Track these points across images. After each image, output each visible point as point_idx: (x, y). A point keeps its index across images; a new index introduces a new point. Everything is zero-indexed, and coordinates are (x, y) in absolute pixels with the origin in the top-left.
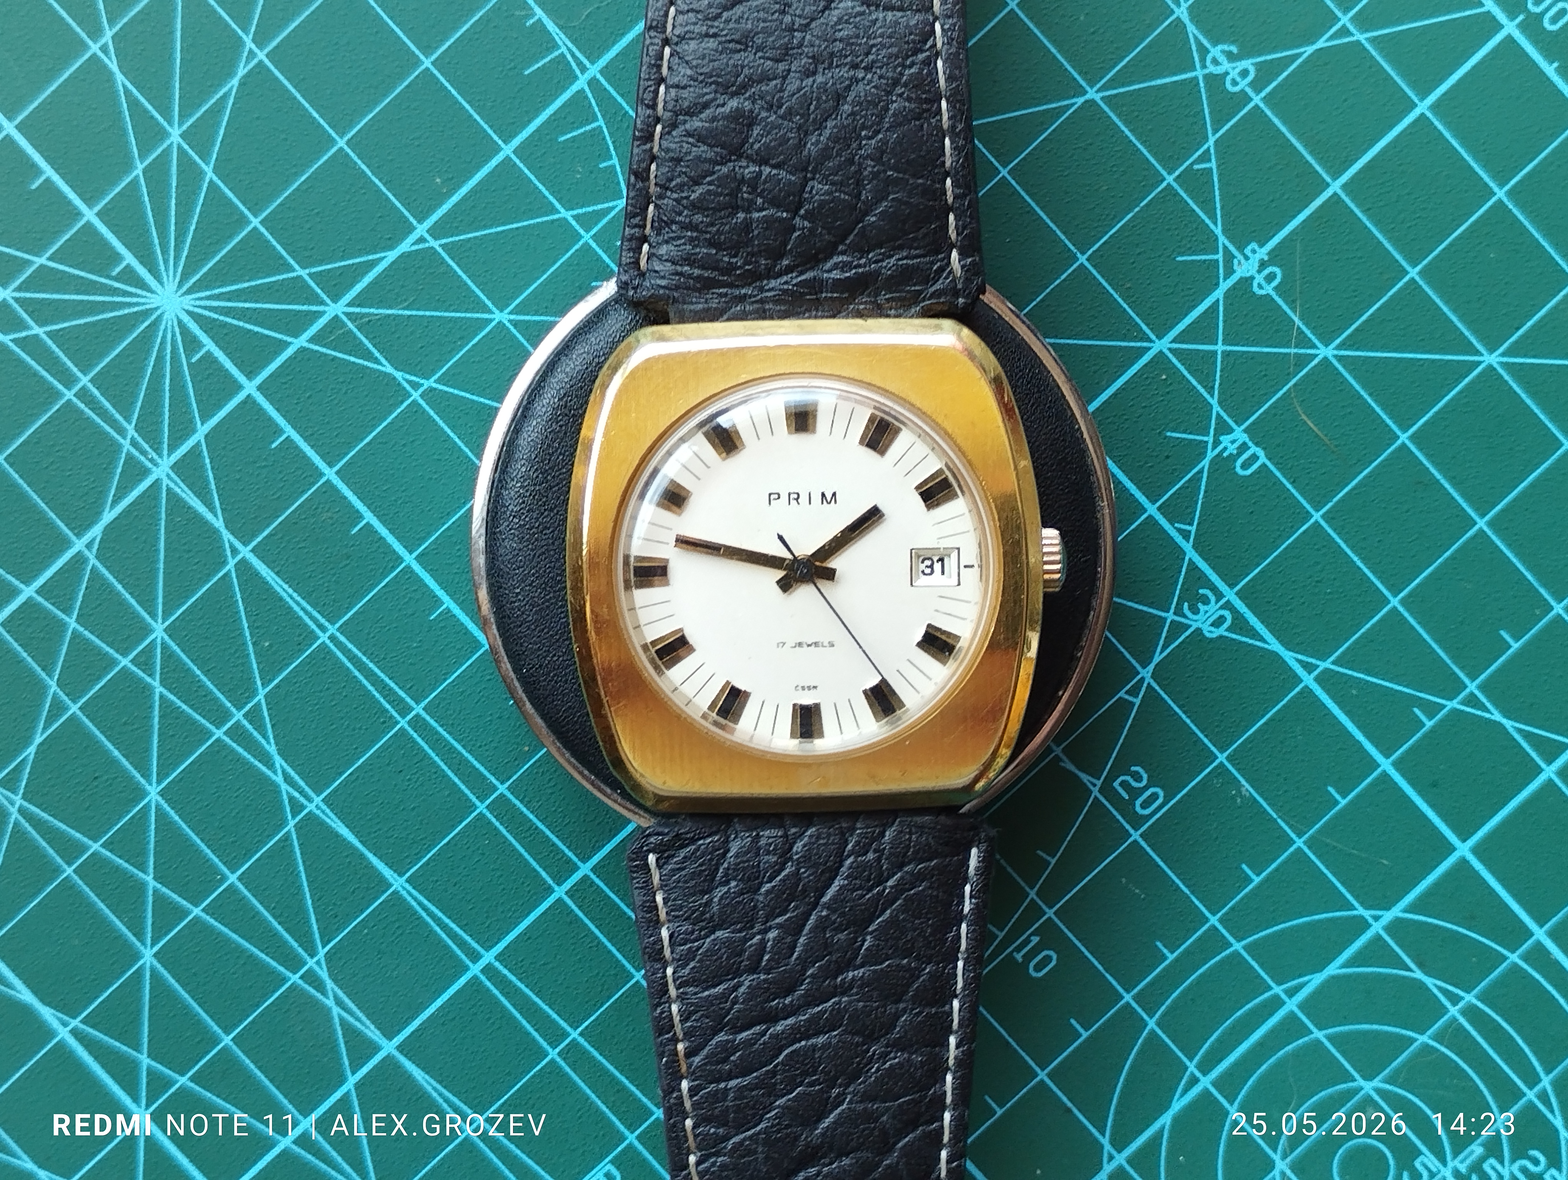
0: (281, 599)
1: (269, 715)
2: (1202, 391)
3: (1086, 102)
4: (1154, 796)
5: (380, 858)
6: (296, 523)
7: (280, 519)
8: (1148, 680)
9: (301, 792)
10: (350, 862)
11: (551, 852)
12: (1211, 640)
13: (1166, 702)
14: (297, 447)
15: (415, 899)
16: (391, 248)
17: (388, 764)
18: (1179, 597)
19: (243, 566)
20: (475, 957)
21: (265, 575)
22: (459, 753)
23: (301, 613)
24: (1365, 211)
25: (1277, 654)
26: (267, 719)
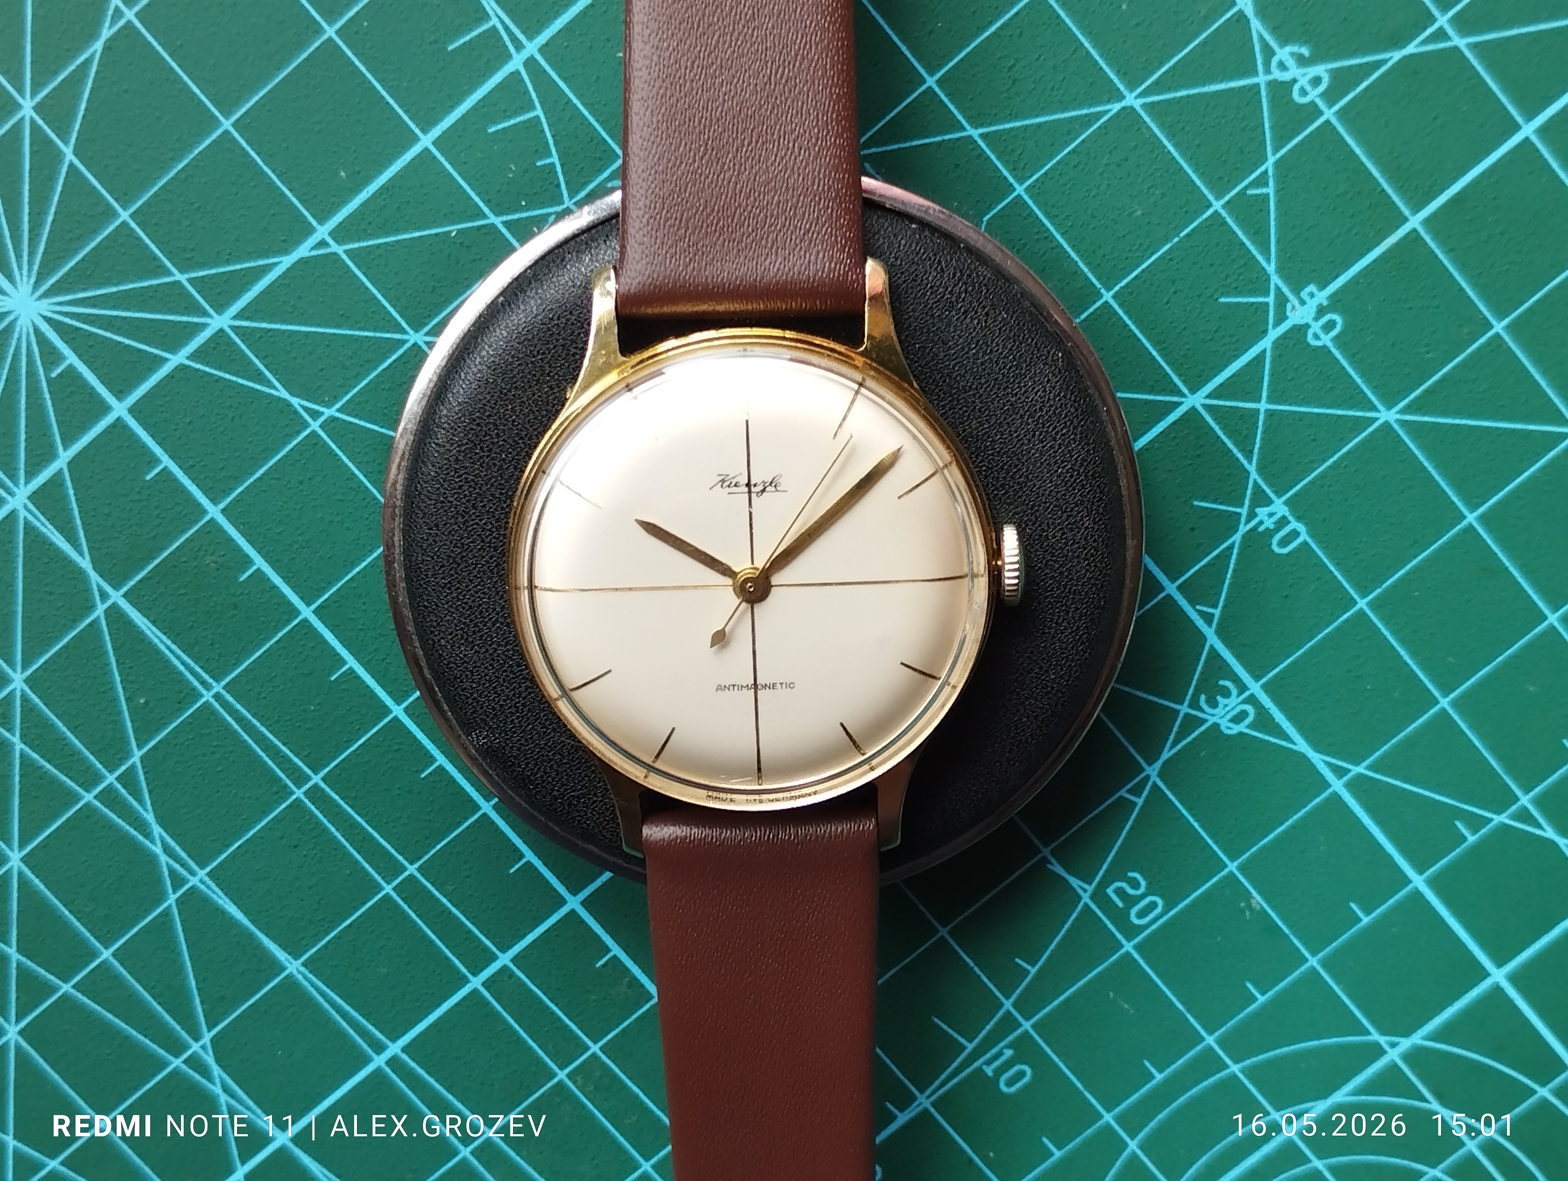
0: (158, 651)
1: (146, 779)
2: (1239, 455)
3: (1124, 108)
4: (1153, 906)
5: (273, 939)
6: (175, 567)
7: (156, 562)
8: (1155, 778)
9: (184, 865)
10: (238, 942)
11: (467, 939)
12: (1230, 737)
13: (1173, 804)
14: (176, 480)
15: (313, 985)
16: (286, 251)
17: (282, 838)
18: (1196, 689)
19: (114, 613)
20: (380, 1049)
21: (139, 624)
22: (363, 828)
23: (182, 668)
24: (1449, 251)
25: (1304, 756)
26: (144, 784)
